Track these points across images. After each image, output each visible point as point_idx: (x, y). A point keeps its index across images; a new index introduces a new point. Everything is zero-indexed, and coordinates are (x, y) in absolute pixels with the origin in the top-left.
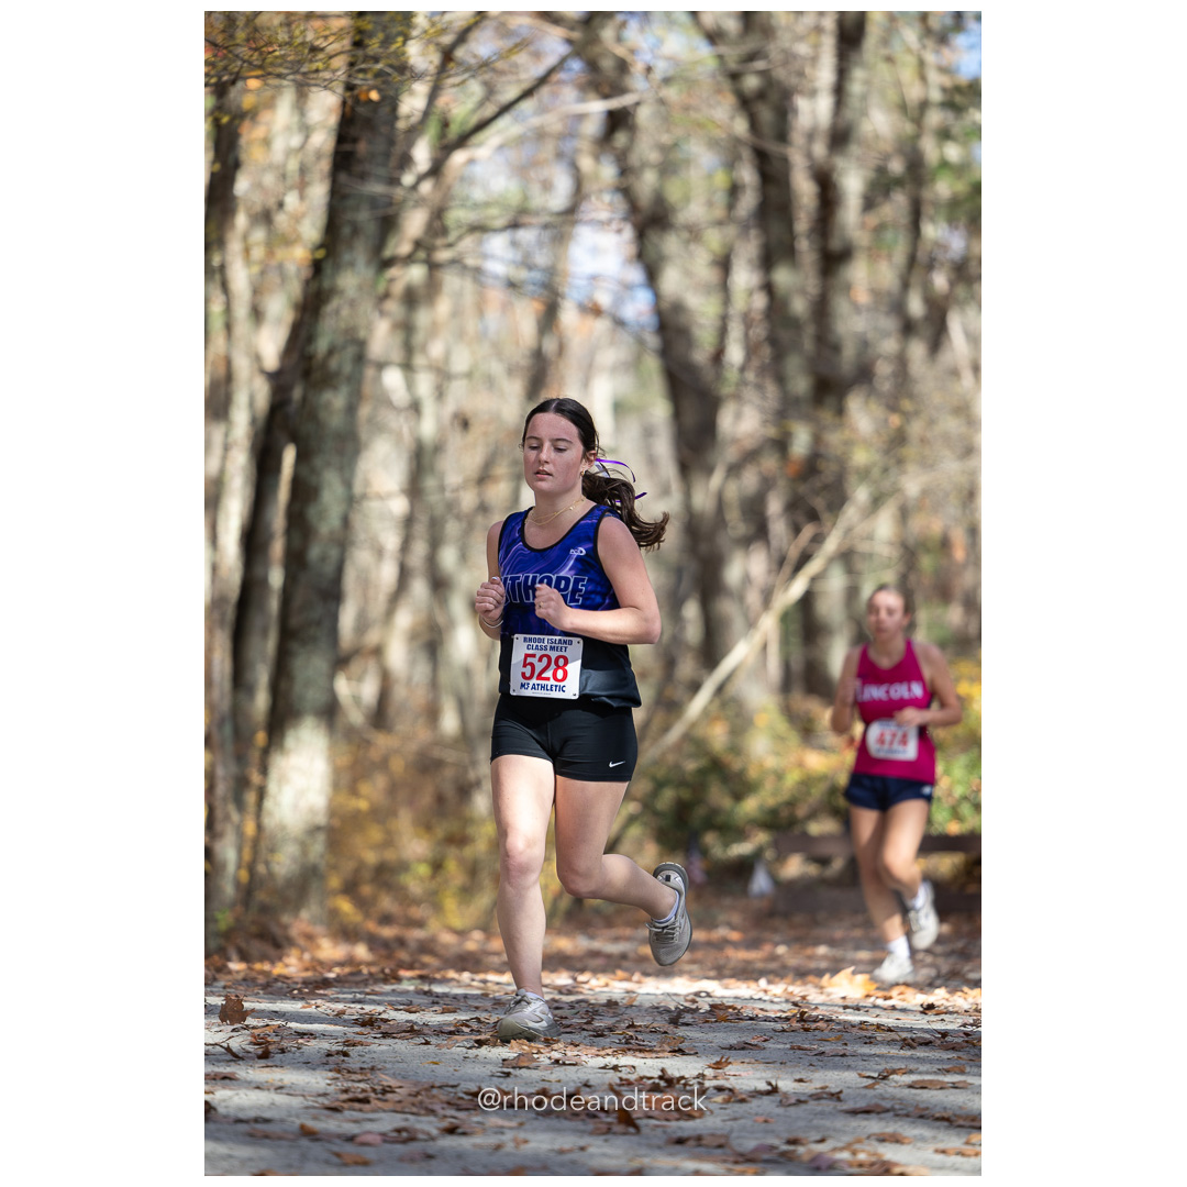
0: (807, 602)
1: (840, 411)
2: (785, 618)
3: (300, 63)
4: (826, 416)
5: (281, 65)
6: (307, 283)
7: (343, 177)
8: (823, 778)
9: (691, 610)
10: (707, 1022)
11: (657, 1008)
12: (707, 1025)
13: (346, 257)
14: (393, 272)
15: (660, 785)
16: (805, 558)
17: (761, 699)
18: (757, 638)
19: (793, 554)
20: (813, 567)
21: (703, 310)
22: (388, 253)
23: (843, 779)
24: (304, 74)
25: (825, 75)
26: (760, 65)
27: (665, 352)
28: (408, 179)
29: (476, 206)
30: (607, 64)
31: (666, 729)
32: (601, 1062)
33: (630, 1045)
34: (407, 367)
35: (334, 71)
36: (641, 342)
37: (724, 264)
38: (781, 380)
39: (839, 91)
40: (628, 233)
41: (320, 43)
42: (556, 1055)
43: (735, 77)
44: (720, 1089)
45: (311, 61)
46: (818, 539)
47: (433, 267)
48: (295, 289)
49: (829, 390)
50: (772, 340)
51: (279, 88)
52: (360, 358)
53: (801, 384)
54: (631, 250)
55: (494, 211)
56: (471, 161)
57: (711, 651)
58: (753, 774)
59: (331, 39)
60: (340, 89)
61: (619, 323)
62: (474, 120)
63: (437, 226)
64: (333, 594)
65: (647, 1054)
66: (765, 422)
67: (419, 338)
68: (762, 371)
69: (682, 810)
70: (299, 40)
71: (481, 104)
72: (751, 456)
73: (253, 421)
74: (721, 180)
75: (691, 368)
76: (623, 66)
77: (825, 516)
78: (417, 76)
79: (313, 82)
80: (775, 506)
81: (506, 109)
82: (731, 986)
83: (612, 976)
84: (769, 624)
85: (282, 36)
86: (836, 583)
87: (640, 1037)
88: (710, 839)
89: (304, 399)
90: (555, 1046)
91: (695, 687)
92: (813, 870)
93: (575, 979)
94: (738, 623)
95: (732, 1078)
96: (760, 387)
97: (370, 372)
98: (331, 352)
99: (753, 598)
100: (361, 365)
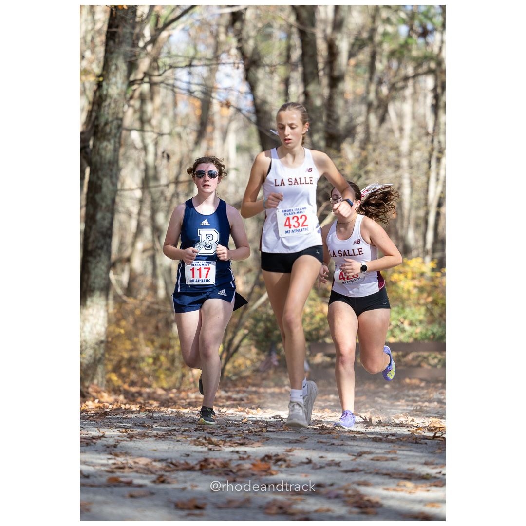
1: (339, 150)
4: (333, 152)
6: (95, 92)
7: (111, 43)
13: (113, 80)
14: (135, 87)
15: (257, 321)
21: (275, 102)
27: (258, 123)
28: (141, 44)
29: (173, 56)
34: (142, 130)
37: (287, 82)
38: (311, 136)
40: (242, 69)
47: (152, 84)
48: (90, 94)
49: (334, 140)
52: (120, 127)
54: (243, 76)
55: (181, 59)
56: (169, 36)
61: (239, 110)
62: (172, 17)
63: (155, 65)
64: (108, 234)
67: (147, 117)
69: (268, 333)
74: (284, 43)
89: (94, 146)
92: (327, 359)
97: (124, 133)
98: (106, 124)
100: (121, 129)
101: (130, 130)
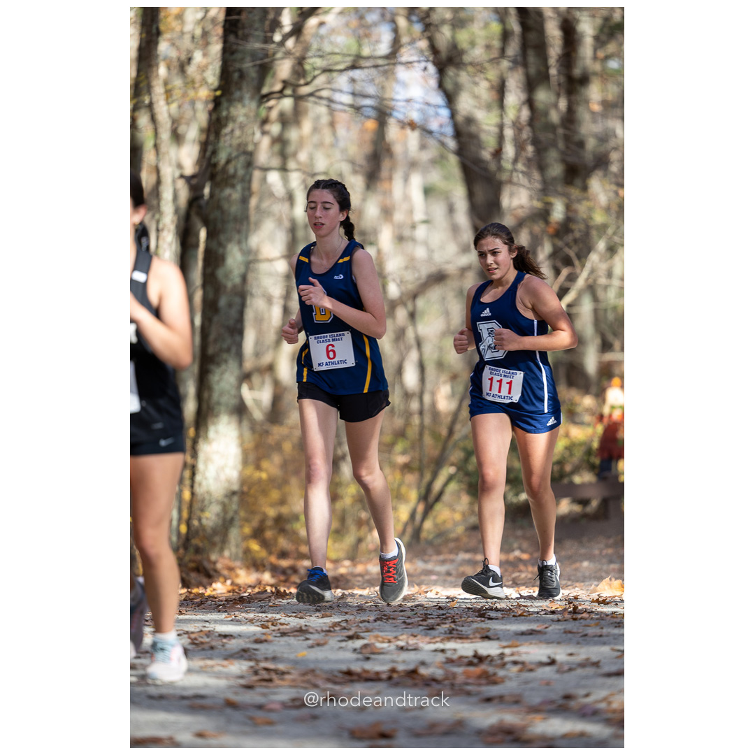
1: (585, 188)
4: (575, 192)
6: (210, 113)
7: (232, 38)
8: (581, 444)
11: (471, 608)
13: (237, 94)
14: (271, 103)
16: (564, 291)
20: (570, 297)
21: (487, 121)
22: (265, 90)
27: (460, 152)
28: (277, 37)
29: (326, 55)
32: (433, 647)
33: (453, 635)
34: (283, 169)
37: (501, 89)
38: (542, 168)
40: (432, 69)
42: (401, 643)
44: (515, 663)
46: (572, 278)
47: (298, 99)
48: (202, 118)
49: (576, 174)
50: (535, 142)
52: (249, 165)
53: (556, 170)
55: (338, 58)
56: (322, 24)
61: (426, 132)
63: (300, 70)
64: (237, 330)
65: (464, 641)
66: (531, 198)
67: (291, 149)
68: (528, 162)
72: (524, 222)
73: (177, 211)
75: (479, 161)
77: (577, 262)
86: (587, 307)
87: (459, 629)
89: (212, 195)
90: (401, 637)
92: (577, 508)
95: (525, 655)
96: (528, 174)
97: (257, 174)
98: (228, 161)
100: (250, 169)
101: (266, 170)
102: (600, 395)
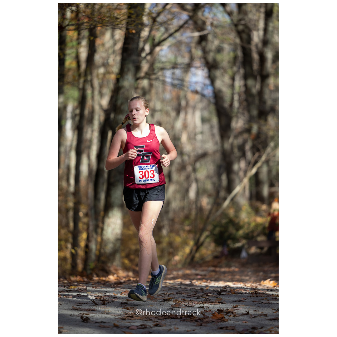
0: (257, 174)
1: (266, 120)
2: (250, 179)
3: (113, 22)
4: (262, 122)
5: (107, 23)
6: (115, 84)
7: (125, 54)
8: (261, 224)
9: (224, 177)
10: (229, 294)
11: (215, 290)
12: (229, 295)
13: (126, 77)
14: (139, 81)
15: (215, 227)
16: (256, 162)
17: (244, 202)
18: (243, 185)
19: (253, 161)
20: (259, 164)
21: (226, 92)
22: (138, 76)
23: (267, 225)
24: (114, 25)
25: (261, 24)
26: (243, 22)
27: (216, 104)
28: (143, 55)
29: (163, 63)
30: (200, 22)
31: (217, 210)
32: (199, 305)
33: (207, 301)
35: (122, 25)
36: (209, 101)
37: (233, 79)
38: (249, 111)
39: (266, 30)
40: (206, 70)
41: (119, 17)
42: (186, 304)
43: (236, 25)
45: (116, 22)
46: (260, 157)
48: (112, 86)
50: (246, 100)
51: (107, 29)
53: (255, 112)
54: (207, 75)
55: (167, 64)
56: (161, 50)
57: (229, 188)
58: (241, 223)
59: (122, 15)
60: (124, 30)
61: (203, 96)
62: (162, 38)
63: (152, 68)
65: (212, 304)
66: (244, 124)
68: (244, 109)
69: (221, 234)
70: (112, 16)
71: (164, 34)
72: (241, 133)
73: (100, 124)
74: (232, 54)
75: (223, 108)
76: (204, 23)
77: (262, 150)
78: (146, 26)
79: (117, 28)
80: (248, 147)
81: (171, 35)
82: (236, 284)
83: (202, 281)
84: (246, 181)
85: (108, 15)
86: (265, 169)
87: (210, 298)
88: (229, 242)
89: (114, 117)
90: (186, 301)
91: (225, 199)
92: (258, 251)
93: (191, 282)
94: (237, 181)
95: (236, 310)
96: (243, 114)
98: (122, 104)
99: (241, 174)
102: (270, 205)
